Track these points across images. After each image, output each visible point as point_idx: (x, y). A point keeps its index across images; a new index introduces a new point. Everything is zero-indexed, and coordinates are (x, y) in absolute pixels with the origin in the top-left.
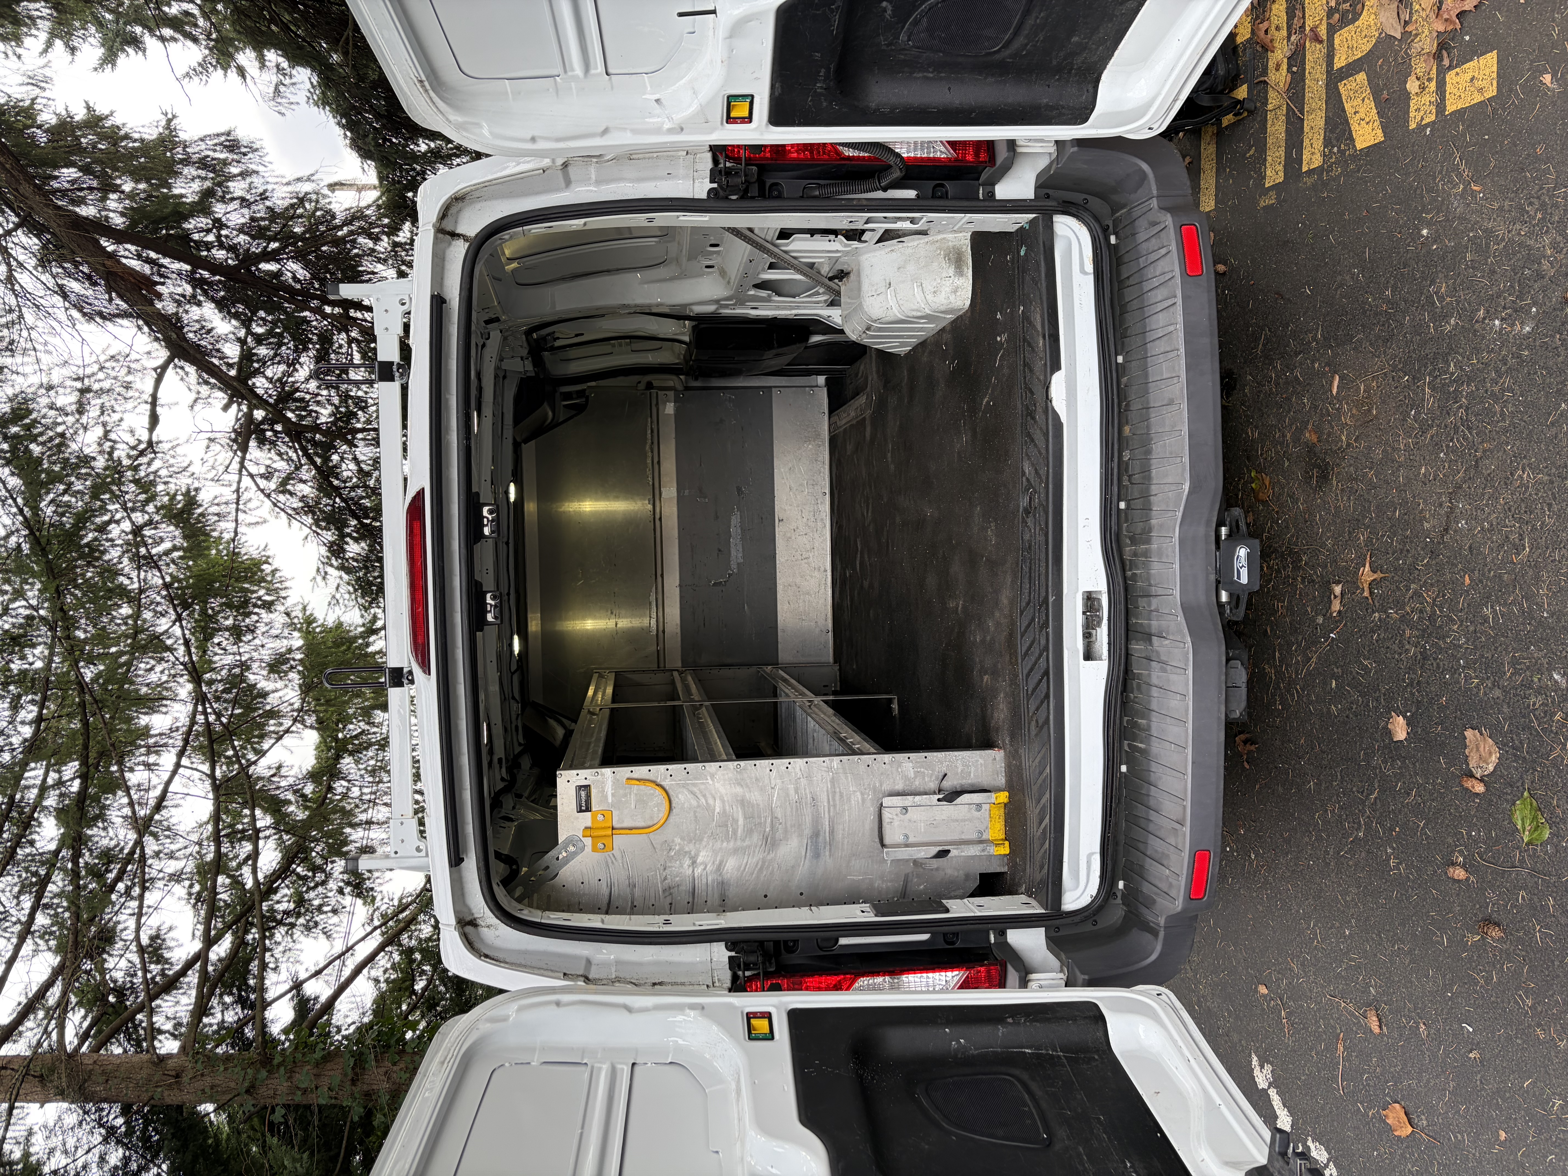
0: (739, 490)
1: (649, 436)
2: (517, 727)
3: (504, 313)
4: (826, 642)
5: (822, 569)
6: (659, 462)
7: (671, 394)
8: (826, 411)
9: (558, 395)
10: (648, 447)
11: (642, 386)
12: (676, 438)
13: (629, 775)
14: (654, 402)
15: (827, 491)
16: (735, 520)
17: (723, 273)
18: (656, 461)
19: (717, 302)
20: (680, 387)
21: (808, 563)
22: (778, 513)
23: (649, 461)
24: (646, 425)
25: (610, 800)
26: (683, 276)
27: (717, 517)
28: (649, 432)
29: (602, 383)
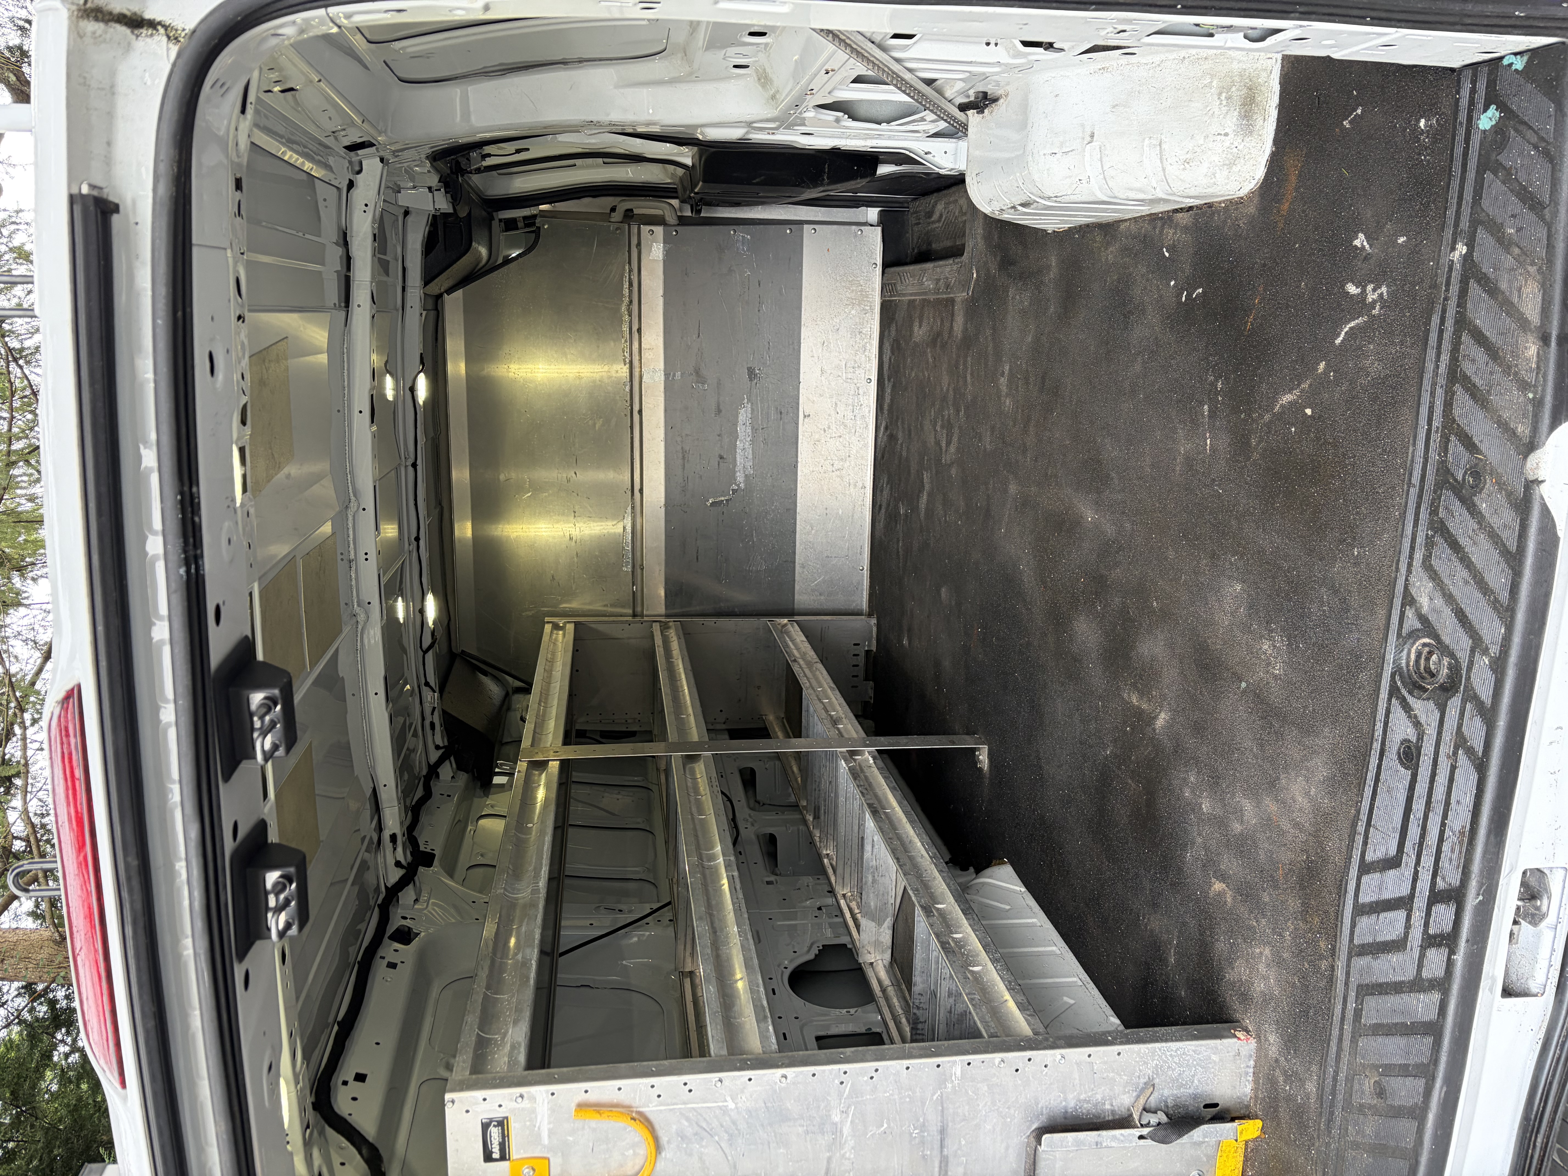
0: (751, 373)
1: (626, 292)
2: (432, 726)
3: (380, 133)
4: (860, 583)
5: (860, 484)
6: (639, 330)
7: (659, 230)
8: (879, 261)
9: (495, 224)
10: (624, 308)
11: (617, 216)
12: (665, 295)
13: (582, 1097)
14: (634, 241)
15: (874, 377)
16: (744, 415)
17: (764, 79)
18: (635, 328)
19: (749, 124)
20: (671, 219)
21: (841, 477)
22: (804, 405)
23: (625, 328)
24: (622, 276)
25: (546, 1141)
26: (691, 77)
27: (719, 411)
28: (626, 285)
29: (561, 206)
